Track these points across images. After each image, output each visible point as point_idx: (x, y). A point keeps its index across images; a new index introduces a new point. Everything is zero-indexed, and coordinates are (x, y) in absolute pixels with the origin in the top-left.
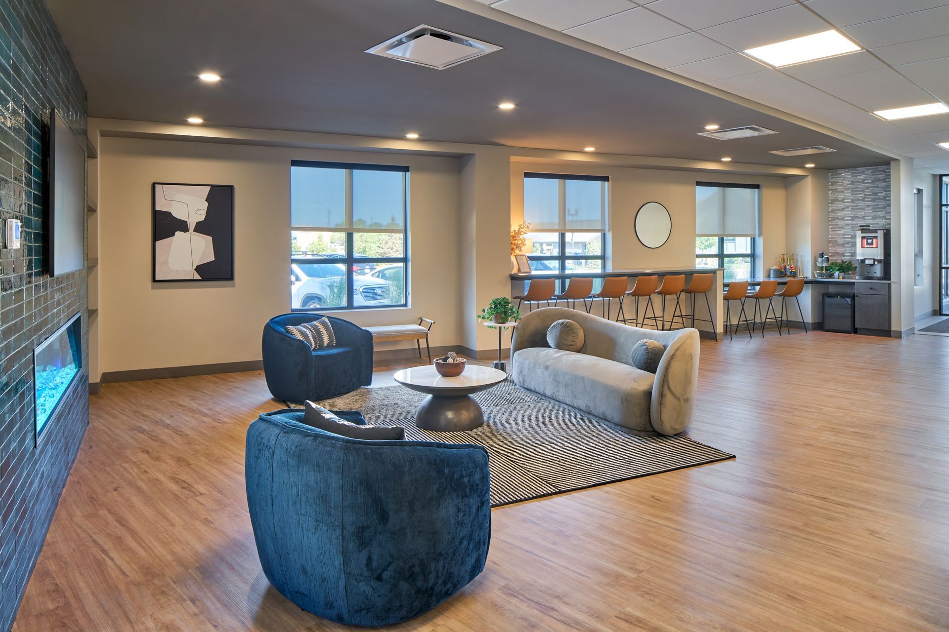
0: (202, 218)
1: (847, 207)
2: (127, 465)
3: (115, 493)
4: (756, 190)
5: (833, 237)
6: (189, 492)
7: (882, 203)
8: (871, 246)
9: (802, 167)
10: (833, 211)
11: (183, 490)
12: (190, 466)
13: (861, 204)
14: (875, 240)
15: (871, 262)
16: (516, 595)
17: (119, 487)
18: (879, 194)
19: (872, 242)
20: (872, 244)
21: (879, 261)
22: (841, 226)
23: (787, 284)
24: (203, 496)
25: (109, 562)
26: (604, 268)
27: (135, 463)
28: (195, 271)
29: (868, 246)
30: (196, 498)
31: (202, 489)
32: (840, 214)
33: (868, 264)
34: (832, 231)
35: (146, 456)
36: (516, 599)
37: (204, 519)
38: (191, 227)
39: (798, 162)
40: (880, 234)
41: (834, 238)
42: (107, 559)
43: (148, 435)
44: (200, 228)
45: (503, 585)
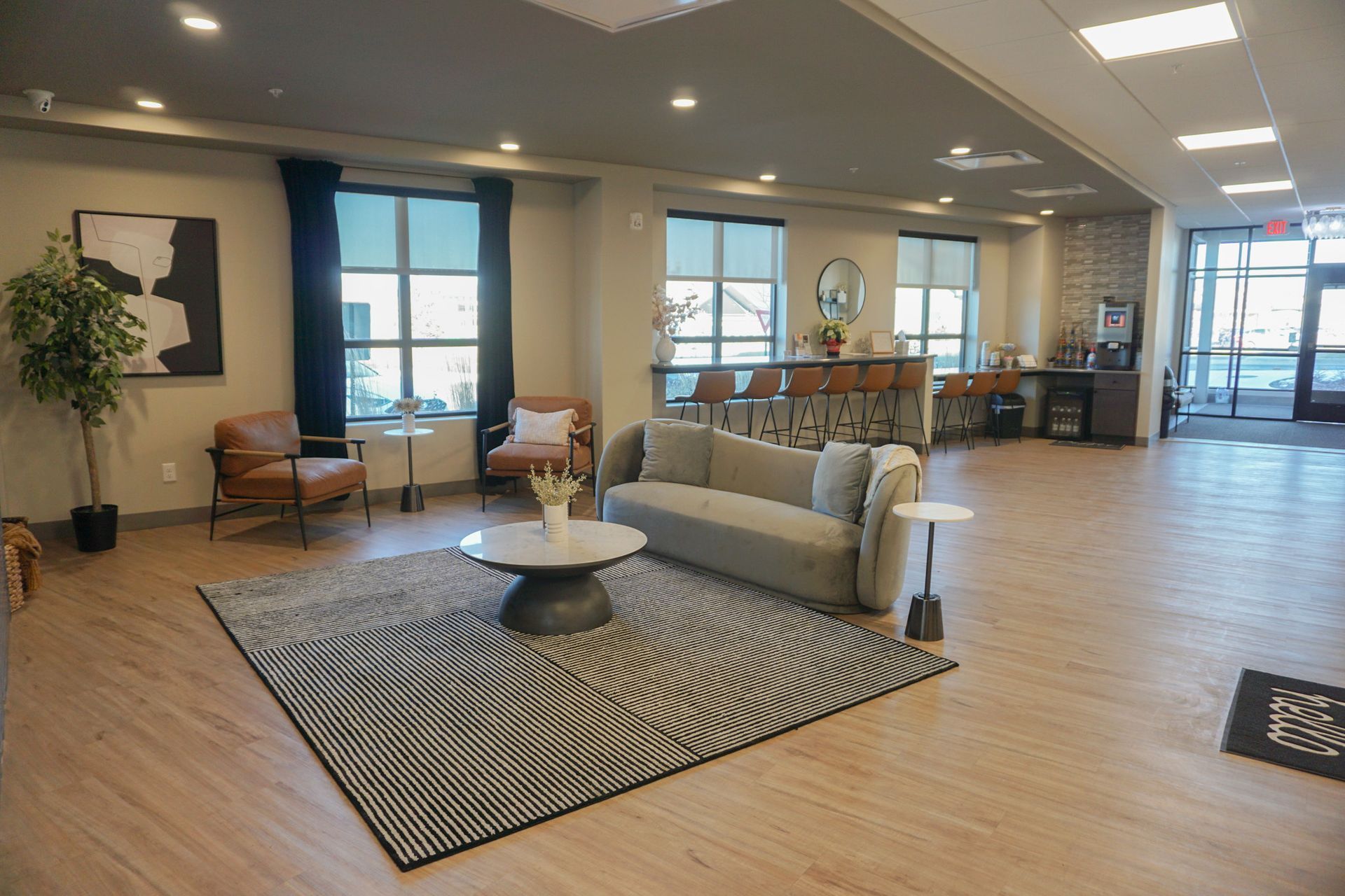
0: (165, 273)
1: (1088, 271)
2: (104, 690)
3: (101, 744)
4: (973, 244)
5: (1066, 311)
6: (232, 736)
7: (1132, 266)
8: (1117, 325)
9: (1036, 214)
10: (1069, 276)
11: (221, 732)
12: (217, 686)
13: (1104, 267)
14: (1122, 318)
15: (1115, 346)
16: (835, 881)
17: (103, 732)
18: (1130, 254)
19: (1119, 319)
20: (1117, 322)
21: (1126, 345)
22: (1078, 296)
23: (1001, 376)
24: (259, 741)
25: (134, 878)
26: (774, 354)
27: (118, 685)
28: (158, 360)
29: (1113, 325)
30: (250, 745)
31: (253, 729)
32: (1077, 281)
33: (1110, 349)
34: (1067, 303)
35: (133, 671)
36: (838, 889)
37: (276, 784)
38: (148, 286)
39: (1032, 208)
40: (1129, 309)
41: (1068, 313)
42: (129, 873)
43: (126, 635)
44: (163, 289)
45: (809, 866)
